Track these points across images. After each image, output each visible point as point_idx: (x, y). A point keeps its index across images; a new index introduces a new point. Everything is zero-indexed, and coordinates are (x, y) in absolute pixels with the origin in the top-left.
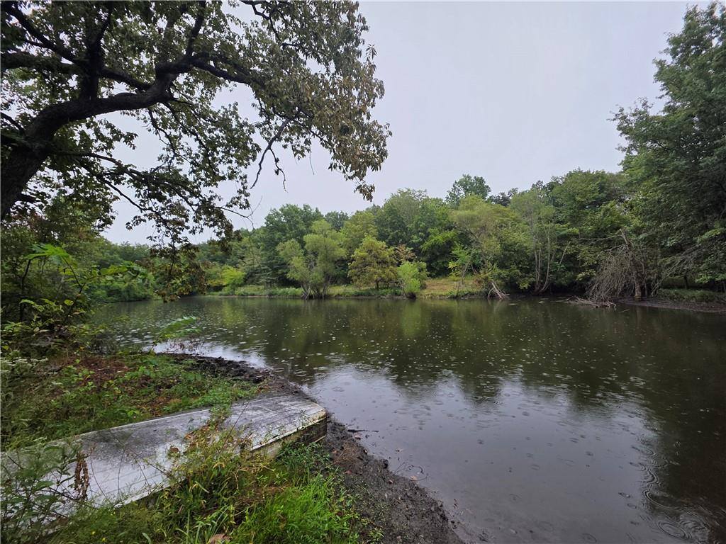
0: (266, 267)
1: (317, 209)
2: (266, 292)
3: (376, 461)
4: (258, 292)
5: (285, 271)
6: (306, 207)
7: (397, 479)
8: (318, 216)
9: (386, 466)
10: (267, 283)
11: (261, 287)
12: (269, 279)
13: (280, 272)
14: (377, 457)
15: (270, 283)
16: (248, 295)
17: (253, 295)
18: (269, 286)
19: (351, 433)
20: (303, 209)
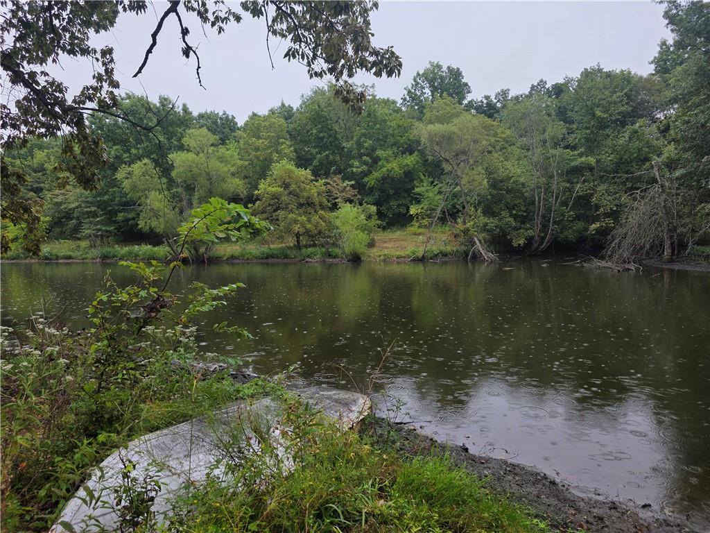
0: (93, 209)
1: (184, 105)
2: (95, 252)
4: (79, 253)
5: (130, 216)
6: (164, 101)
8: (186, 120)
10: (97, 236)
11: (84, 244)
12: (100, 230)
13: (120, 217)
15: (103, 237)
16: (57, 258)
17: (70, 257)
18: (98, 242)
20: (158, 105)
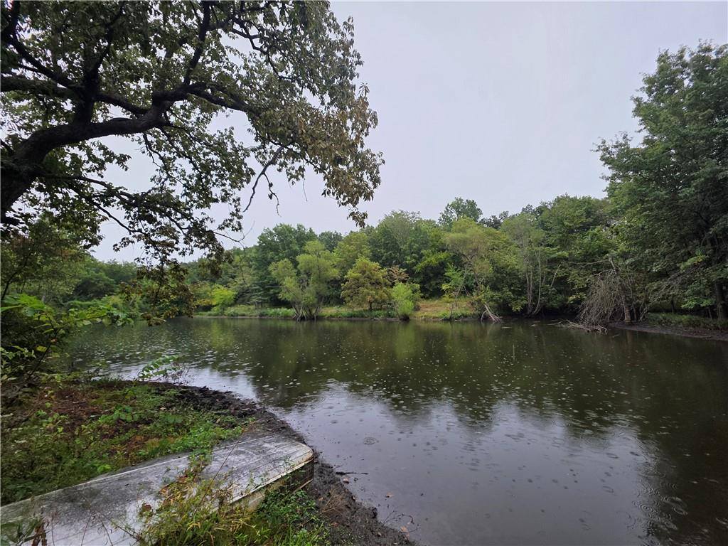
0: (258, 287)
1: (310, 229)
2: (257, 312)
3: (364, 509)
4: (249, 313)
5: (277, 291)
6: (300, 227)
7: (386, 531)
8: (311, 236)
9: (375, 515)
10: (258, 303)
11: (252, 307)
12: (260, 299)
13: (272, 292)
14: (366, 504)
15: (262, 303)
16: (237, 315)
17: (244, 315)
18: (260, 307)
19: (338, 476)
20: (296, 229)
